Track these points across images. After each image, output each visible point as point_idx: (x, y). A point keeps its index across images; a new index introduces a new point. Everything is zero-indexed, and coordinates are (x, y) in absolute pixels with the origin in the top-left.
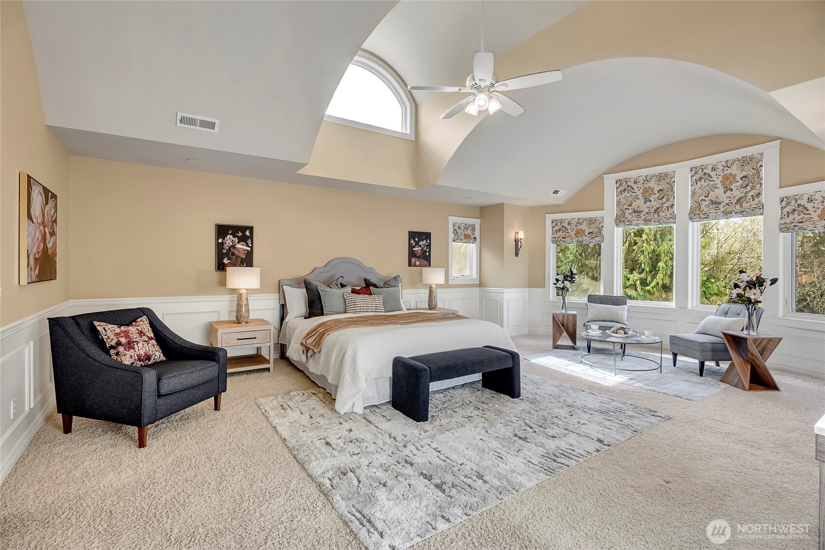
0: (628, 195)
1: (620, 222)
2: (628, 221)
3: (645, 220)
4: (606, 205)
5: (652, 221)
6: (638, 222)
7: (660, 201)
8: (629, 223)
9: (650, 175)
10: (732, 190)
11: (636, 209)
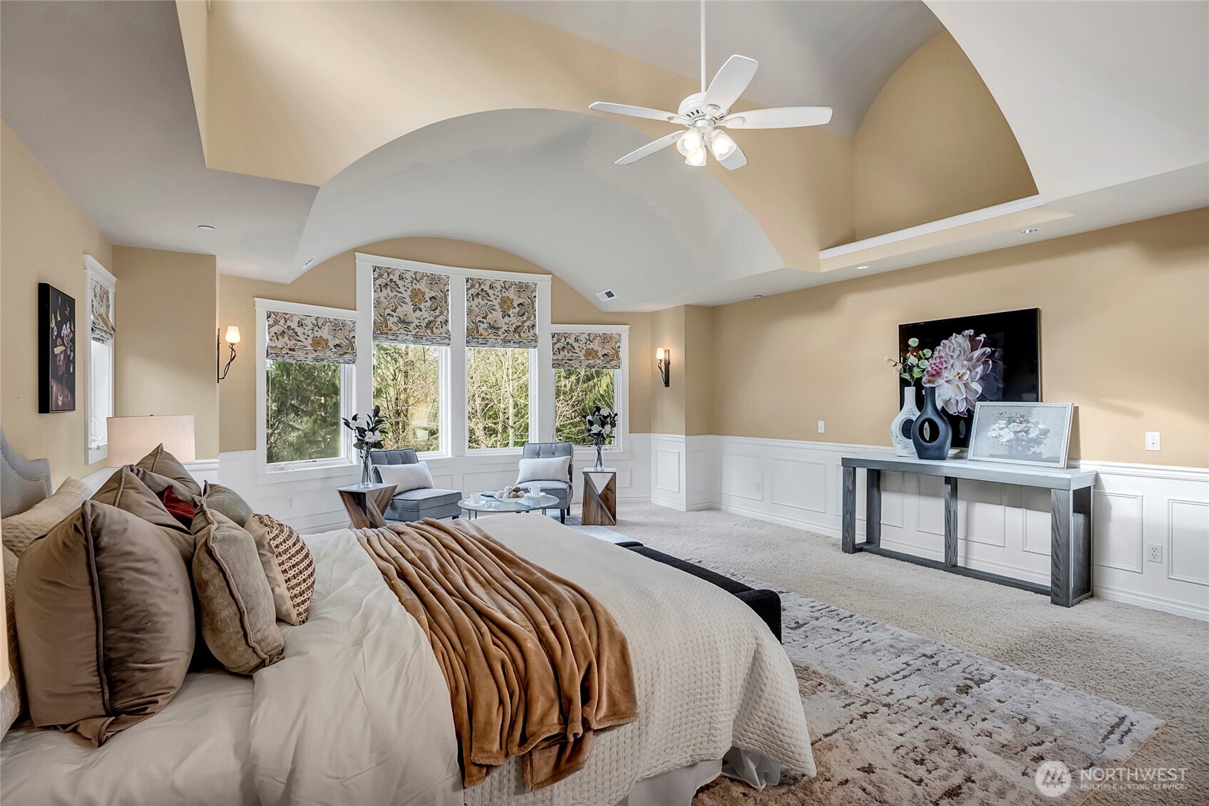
0: (392, 294)
1: (381, 333)
2: (393, 334)
3: (415, 336)
4: (359, 302)
5: (424, 339)
6: (406, 337)
7: (432, 312)
8: (392, 337)
9: (420, 273)
10: (510, 317)
11: (402, 317)
